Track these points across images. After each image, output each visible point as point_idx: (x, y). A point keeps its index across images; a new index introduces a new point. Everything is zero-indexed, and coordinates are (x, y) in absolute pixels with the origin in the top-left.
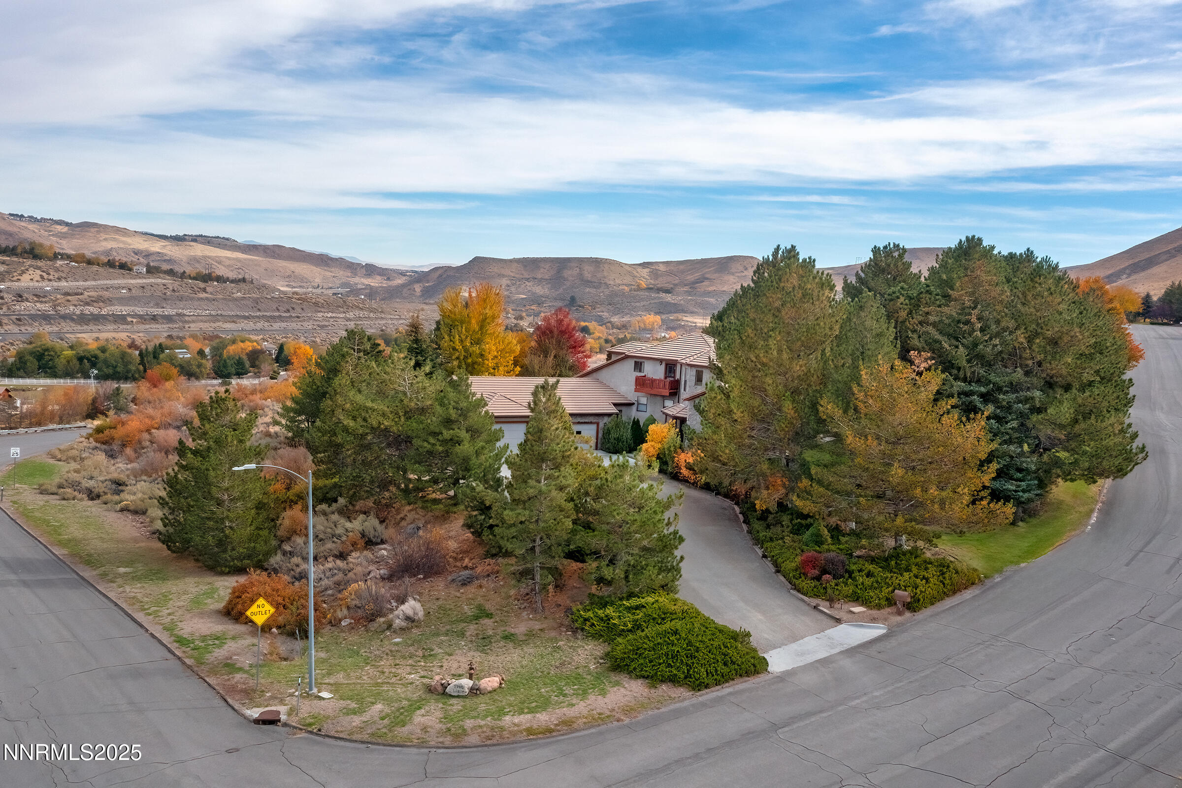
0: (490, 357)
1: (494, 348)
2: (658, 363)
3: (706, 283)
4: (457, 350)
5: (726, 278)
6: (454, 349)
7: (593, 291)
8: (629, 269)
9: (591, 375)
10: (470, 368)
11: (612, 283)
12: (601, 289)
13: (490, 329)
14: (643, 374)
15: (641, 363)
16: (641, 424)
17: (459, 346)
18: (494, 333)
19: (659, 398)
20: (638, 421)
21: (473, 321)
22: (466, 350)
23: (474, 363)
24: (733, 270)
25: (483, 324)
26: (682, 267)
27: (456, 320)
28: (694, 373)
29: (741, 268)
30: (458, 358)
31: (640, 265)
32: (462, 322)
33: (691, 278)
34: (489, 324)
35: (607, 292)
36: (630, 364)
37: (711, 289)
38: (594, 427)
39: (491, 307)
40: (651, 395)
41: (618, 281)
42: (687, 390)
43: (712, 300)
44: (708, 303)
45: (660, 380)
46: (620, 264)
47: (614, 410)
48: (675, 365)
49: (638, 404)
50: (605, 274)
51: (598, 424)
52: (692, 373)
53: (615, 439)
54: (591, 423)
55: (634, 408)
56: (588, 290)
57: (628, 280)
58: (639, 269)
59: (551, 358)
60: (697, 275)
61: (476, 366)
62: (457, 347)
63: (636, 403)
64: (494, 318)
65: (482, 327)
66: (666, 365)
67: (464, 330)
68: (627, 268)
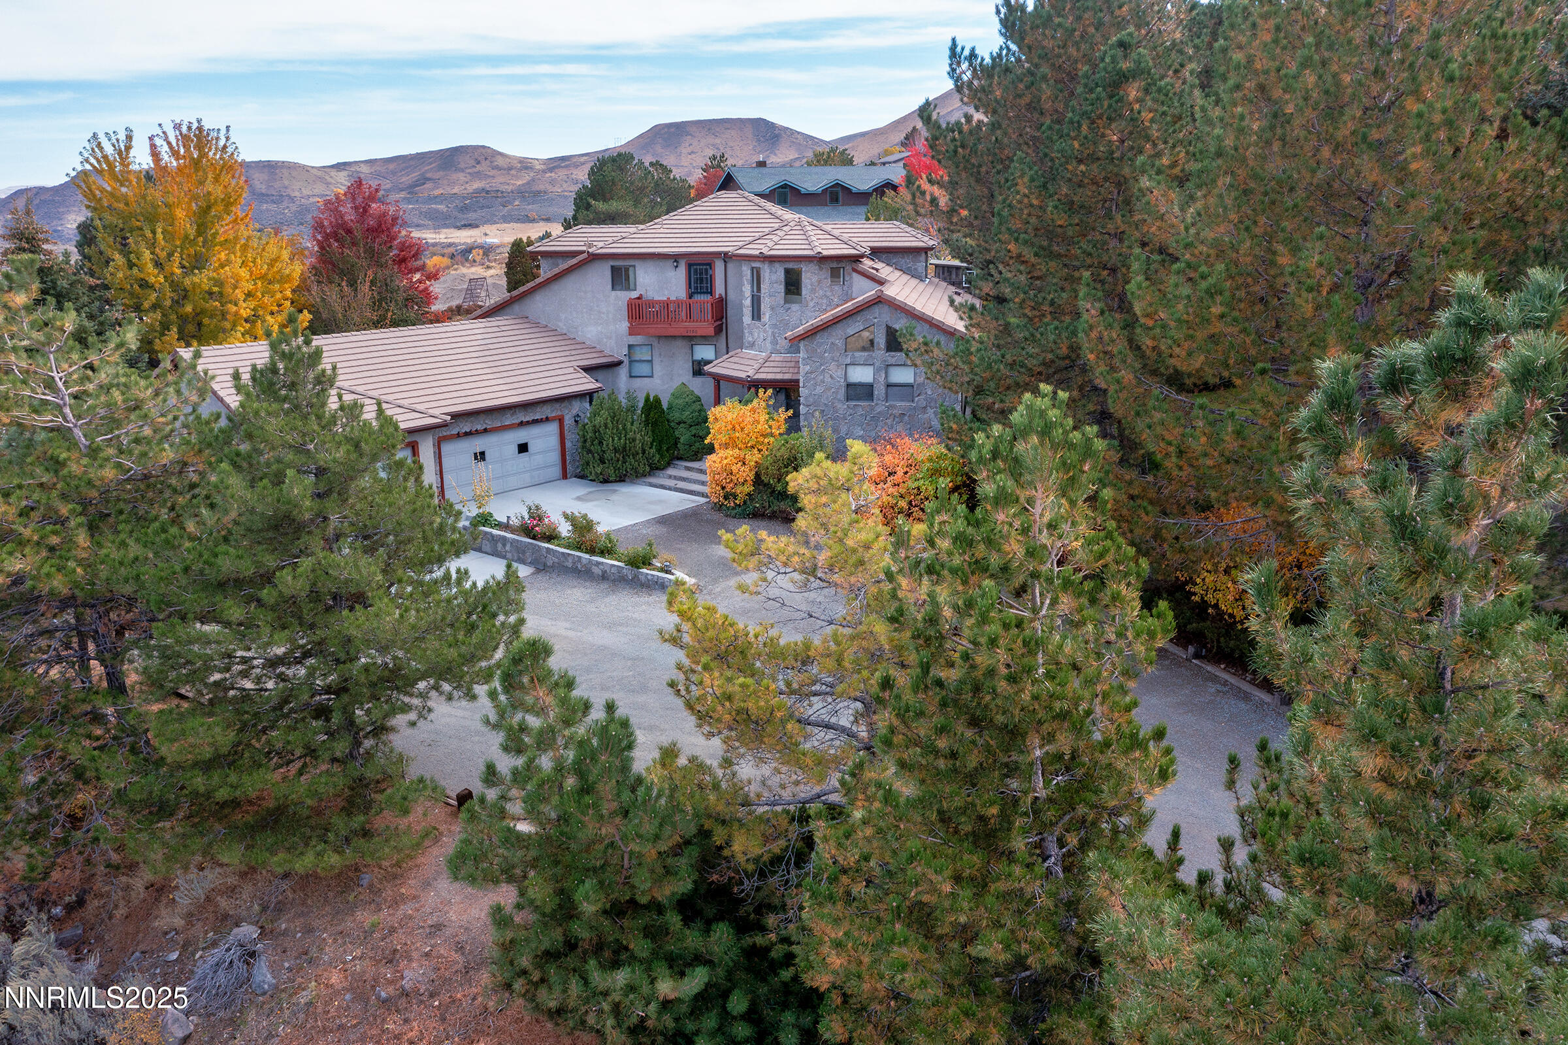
0: (239, 294)
1: (244, 273)
2: (670, 263)
3: (429, 185)
4: (152, 287)
5: (455, 176)
6: (144, 284)
7: (273, 207)
8: (319, 173)
9: (508, 310)
10: (191, 328)
11: (297, 194)
12: (285, 204)
13: (223, 230)
14: (634, 295)
15: (627, 270)
16: (665, 406)
17: (155, 277)
18: (236, 238)
19: (679, 343)
20: (657, 401)
21: (180, 213)
22: (175, 285)
23: (199, 313)
24: (462, 165)
25: (204, 218)
26: (391, 166)
27: (132, 215)
28: (780, 275)
29: (472, 162)
30: (155, 307)
31: (332, 167)
32: (152, 219)
33: (406, 180)
34: (220, 218)
35: (294, 208)
36: (601, 276)
37: (437, 192)
38: (553, 428)
39: (216, 180)
40: (660, 337)
41: (306, 192)
42: (766, 318)
43: (441, 207)
44: (437, 211)
45: (678, 303)
46: (304, 168)
47: (587, 383)
48: (710, 265)
49: (631, 362)
50: (286, 183)
51: (561, 420)
52: (774, 277)
53: (616, 450)
54: (547, 419)
55: (623, 372)
56: (265, 206)
57: (319, 189)
58: (333, 173)
59: (365, 288)
60: (415, 175)
61: (206, 321)
62: (152, 280)
63: (626, 360)
64: (228, 204)
65: (201, 229)
66: (690, 266)
67: (160, 236)
68: (315, 172)
